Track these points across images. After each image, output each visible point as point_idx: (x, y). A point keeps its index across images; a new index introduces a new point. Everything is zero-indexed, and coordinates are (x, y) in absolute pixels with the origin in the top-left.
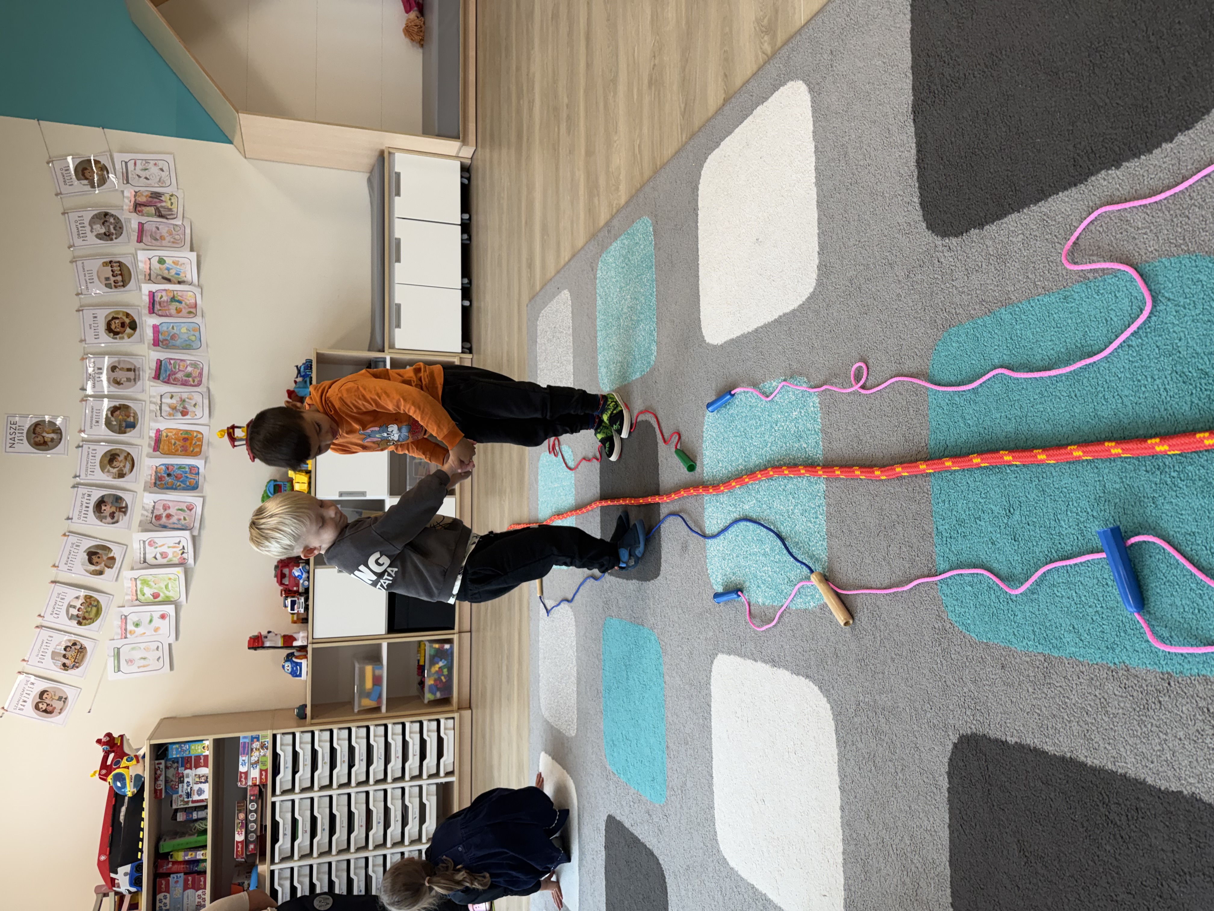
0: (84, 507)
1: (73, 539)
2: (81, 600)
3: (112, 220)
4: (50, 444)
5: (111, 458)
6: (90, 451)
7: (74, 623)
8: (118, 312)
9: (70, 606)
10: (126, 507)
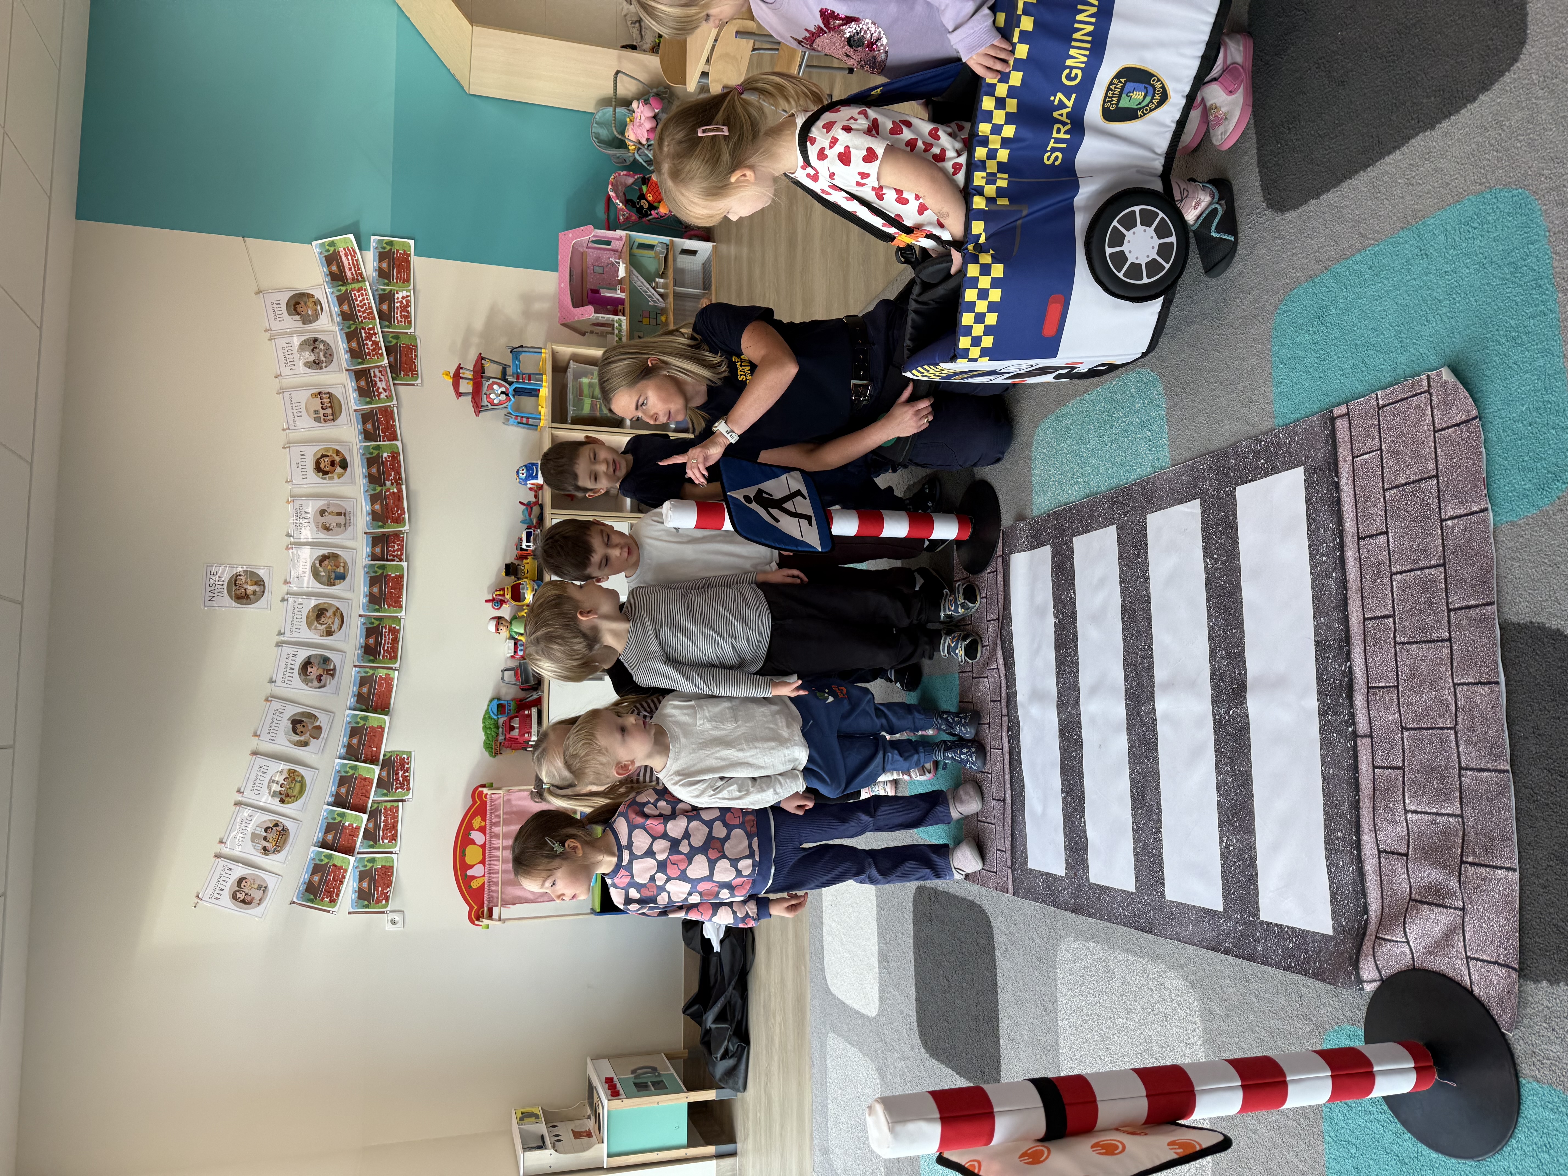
0: (288, 668)
1: (276, 705)
2: (285, 775)
3: (322, 346)
4: (252, 597)
5: (320, 613)
6: (296, 604)
7: (277, 800)
8: (327, 450)
9: (272, 781)
10: (334, 669)
